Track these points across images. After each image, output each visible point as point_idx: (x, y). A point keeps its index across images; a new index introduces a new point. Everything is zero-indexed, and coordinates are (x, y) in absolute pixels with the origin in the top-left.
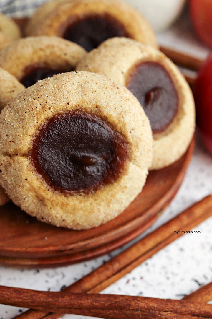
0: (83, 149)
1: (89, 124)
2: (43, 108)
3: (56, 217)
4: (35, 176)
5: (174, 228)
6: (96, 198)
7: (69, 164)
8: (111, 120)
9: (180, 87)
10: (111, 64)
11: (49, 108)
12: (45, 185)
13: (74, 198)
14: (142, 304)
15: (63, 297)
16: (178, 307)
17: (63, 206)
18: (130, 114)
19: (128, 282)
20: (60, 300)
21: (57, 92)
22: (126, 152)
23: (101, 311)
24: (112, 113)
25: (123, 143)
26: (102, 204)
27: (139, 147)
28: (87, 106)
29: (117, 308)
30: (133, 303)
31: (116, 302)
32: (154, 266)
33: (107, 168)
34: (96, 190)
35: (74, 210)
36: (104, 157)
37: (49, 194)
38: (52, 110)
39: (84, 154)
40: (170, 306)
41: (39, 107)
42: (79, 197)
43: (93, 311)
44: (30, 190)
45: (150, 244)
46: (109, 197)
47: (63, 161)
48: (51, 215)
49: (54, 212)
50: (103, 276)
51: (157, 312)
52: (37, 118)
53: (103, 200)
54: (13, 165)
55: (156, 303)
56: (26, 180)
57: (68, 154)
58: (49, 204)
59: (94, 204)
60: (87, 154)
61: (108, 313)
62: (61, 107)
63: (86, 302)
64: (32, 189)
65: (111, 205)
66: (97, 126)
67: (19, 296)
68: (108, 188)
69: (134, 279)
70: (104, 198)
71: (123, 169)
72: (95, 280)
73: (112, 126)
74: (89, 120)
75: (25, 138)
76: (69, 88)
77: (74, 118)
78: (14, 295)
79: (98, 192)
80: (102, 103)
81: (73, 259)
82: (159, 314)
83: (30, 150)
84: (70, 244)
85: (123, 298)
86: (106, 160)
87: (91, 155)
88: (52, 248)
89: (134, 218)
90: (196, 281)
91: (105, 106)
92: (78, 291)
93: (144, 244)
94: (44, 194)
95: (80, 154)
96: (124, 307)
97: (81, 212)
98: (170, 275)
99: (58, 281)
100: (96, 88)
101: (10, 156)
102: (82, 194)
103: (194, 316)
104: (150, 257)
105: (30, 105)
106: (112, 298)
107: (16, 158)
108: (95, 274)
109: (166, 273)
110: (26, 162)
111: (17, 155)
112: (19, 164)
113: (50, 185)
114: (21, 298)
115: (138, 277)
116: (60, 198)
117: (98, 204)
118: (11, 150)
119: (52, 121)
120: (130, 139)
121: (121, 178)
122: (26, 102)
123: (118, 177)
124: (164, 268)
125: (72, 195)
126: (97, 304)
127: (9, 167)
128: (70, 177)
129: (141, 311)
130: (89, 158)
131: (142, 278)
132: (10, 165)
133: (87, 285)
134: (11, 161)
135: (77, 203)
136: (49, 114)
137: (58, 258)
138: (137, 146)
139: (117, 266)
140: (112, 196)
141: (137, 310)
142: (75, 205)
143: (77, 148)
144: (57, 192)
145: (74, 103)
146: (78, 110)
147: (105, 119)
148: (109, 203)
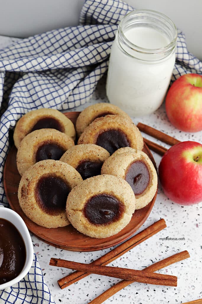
0: (105, 208)
1: (108, 199)
2: (89, 193)
3: (92, 235)
4: (84, 219)
5: (144, 235)
6: (109, 227)
7: (99, 214)
8: (118, 197)
9: (152, 171)
10: (119, 166)
11: (92, 193)
12: (88, 222)
13: (100, 227)
14: (126, 272)
15: (93, 267)
16: (141, 274)
17: (95, 230)
18: (126, 194)
19: (121, 259)
20: (91, 268)
21: (96, 186)
22: (123, 210)
23: (108, 274)
24: (118, 194)
25: (122, 206)
26: (112, 230)
27: (129, 207)
28: (108, 191)
29: (115, 273)
30: (122, 272)
31: (115, 271)
32: (133, 252)
33: (115, 215)
34: (109, 224)
35: (100, 232)
36: (113, 211)
37: (89, 226)
38: (93, 194)
39: (105, 210)
40: (138, 273)
41: (88, 192)
42: (102, 227)
43: (105, 273)
44: (82, 224)
45: (132, 243)
46: (115, 227)
47: (96, 213)
48: (90, 234)
49: (91, 233)
50: (110, 257)
51: (132, 276)
52: (87, 197)
53: (112, 229)
54: (75, 214)
55: (132, 272)
56: (81, 220)
57: (98, 210)
58: (89, 230)
59: (108, 230)
60: (106, 210)
61: (111, 275)
62: (97, 193)
63: (102, 270)
64: (83, 224)
65: (115, 230)
66: (111, 199)
67: (74, 266)
68: (114, 223)
69: (124, 258)
70: (113, 228)
71: (121, 216)
72: (106, 259)
73: (118, 199)
74: (108, 197)
75: (81, 205)
76: (100, 185)
77: (102, 196)
78: (72, 265)
79: (110, 225)
80: (114, 191)
81: (97, 250)
82: (133, 277)
83: (83, 209)
84: (97, 245)
85: (118, 269)
86: (114, 212)
87: (108, 211)
88: (89, 246)
89: (125, 234)
90: (152, 260)
91: (115, 192)
92: (98, 263)
93: (129, 243)
94: (87, 226)
95: (104, 210)
96: (118, 273)
97: (102, 233)
98: (140, 257)
99: (89, 257)
100: (112, 184)
101: (74, 210)
102: (104, 226)
103: (148, 278)
104: (132, 248)
105: (84, 191)
106: (113, 269)
107: (77, 212)
108: (107, 256)
109: (138, 256)
110: (81, 214)
111: (77, 210)
112: (78, 214)
113: (90, 222)
114: (75, 267)
115: (125, 258)
116: (94, 227)
117: (110, 230)
118: (75, 208)
119: (92, 198)
120: (125, 204)
121: (120, 220)
122: (82, 190)
123: (119, 219)
124: (138, 253)
125: (99, 226)
126: (107, 271)
127: (73, 215)
128: (99, 219)
129: (125, 275)
130: (107, 212)
131: (127, 258)
132: (74, 214)
133: (103, 261)
134: (75, 213)
135: (101, 229)
136: (92, 195)
137: (91, 249)
138: (128, 207)
139: (116, 253)
140: (116, 227)
141: (123, 275)
142: (100, 230)
143: (102, 208)
144: (93, 225)
145: (103, 191)
146: (104, 193)
147: (115, 197)
148: (115, 229)
